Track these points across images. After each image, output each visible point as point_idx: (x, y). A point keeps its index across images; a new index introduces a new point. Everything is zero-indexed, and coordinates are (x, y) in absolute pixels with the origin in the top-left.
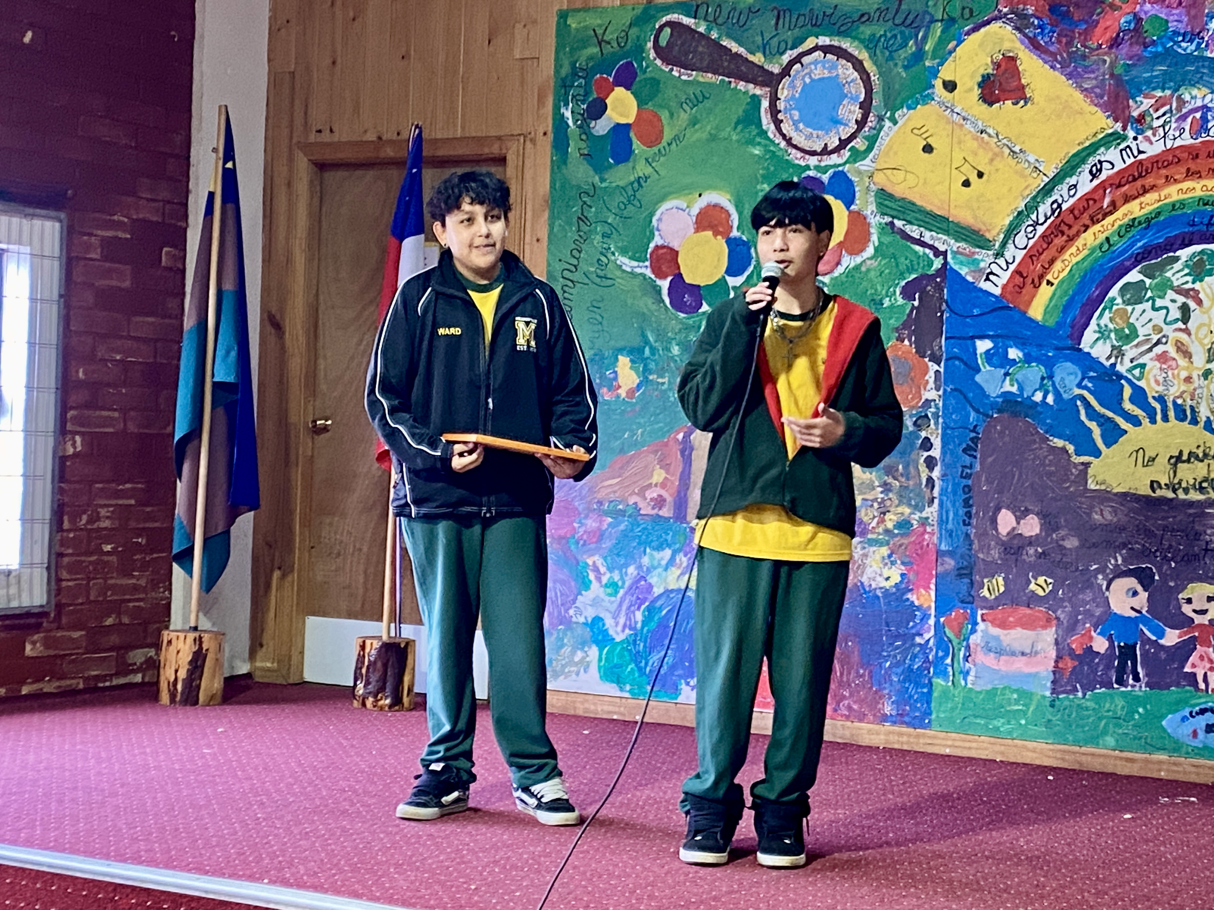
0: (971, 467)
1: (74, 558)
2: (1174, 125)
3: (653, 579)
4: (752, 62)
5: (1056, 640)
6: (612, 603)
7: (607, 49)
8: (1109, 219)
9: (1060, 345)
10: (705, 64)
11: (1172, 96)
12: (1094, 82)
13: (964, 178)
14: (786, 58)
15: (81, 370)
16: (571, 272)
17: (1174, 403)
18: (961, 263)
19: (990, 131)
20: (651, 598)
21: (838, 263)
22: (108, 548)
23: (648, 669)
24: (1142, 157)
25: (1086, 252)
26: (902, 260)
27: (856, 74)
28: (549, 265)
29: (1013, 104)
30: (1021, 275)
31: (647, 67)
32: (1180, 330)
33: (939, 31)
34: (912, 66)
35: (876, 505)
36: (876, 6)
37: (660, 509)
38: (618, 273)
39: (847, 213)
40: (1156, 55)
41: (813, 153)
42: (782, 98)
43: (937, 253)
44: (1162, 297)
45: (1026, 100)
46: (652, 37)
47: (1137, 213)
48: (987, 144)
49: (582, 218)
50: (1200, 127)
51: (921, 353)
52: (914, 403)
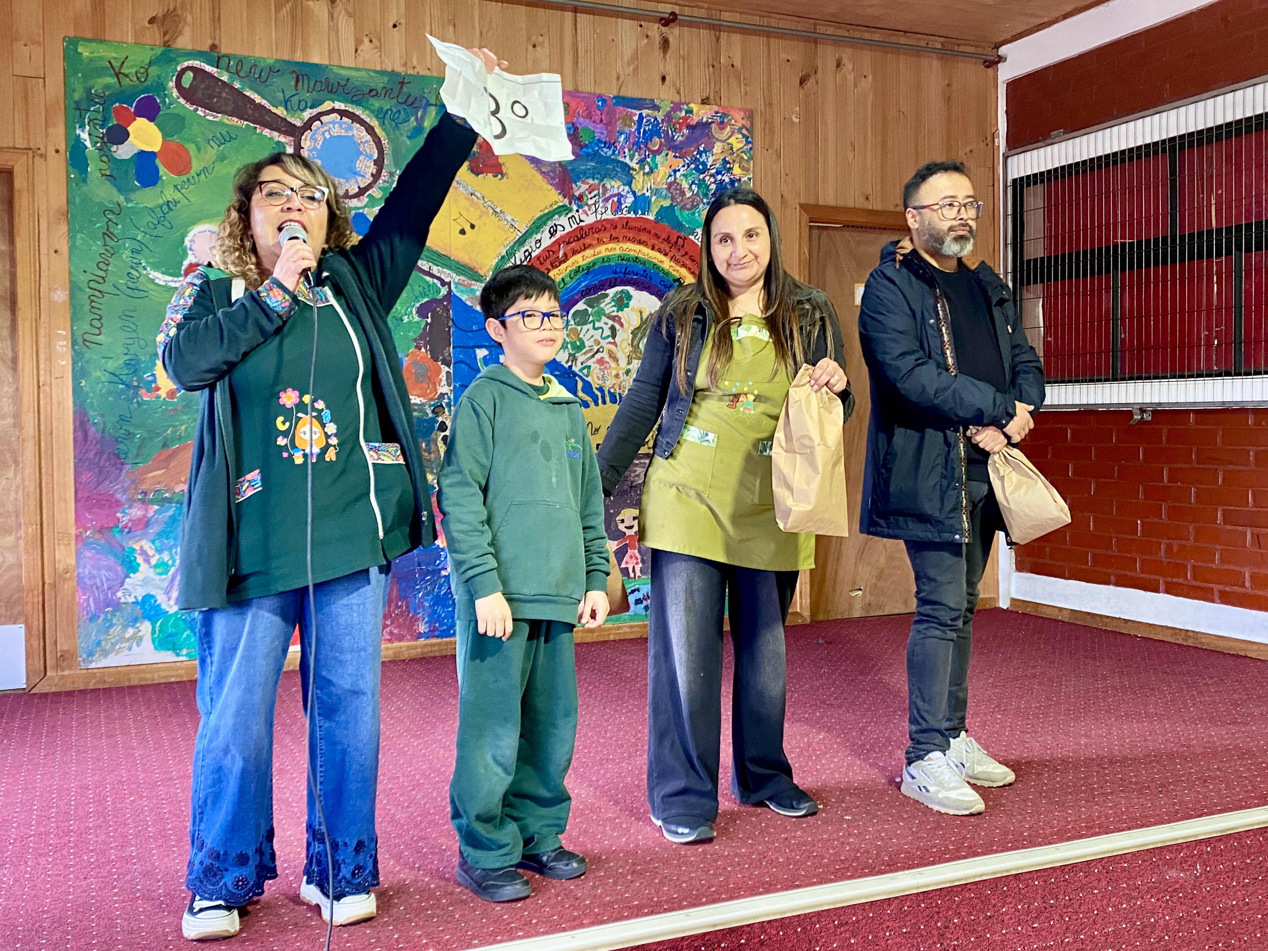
2: (601, 205)
4: (275, 114)
6: (163, 580)
7: (125, 81)
8: (563, 266)
10: (229, 109)
11: (599, 184)
13: (461, 228)
14: (307, 114)
16: (98, 282)
17: (609, 391)
18: (462, 292)
19: (478, 195)
24: (582, 224)
27: (369, 137)
28: (71, 275)
29: (493, 176)
31: (171, 104)
32: (610, 343)
33: (434, 114)
34: (414, 137)
36: (381, 85)
40: (588, 154)
42: (306, 148)
43: (443, 283)
44: (599, 321)
45: (503, 175)
46: (174, 78)
47: (581, 263)
48: (477, 204)
49: (107, 234)
50: (618, 207)
51: (435, 358)
52: (431, 396)
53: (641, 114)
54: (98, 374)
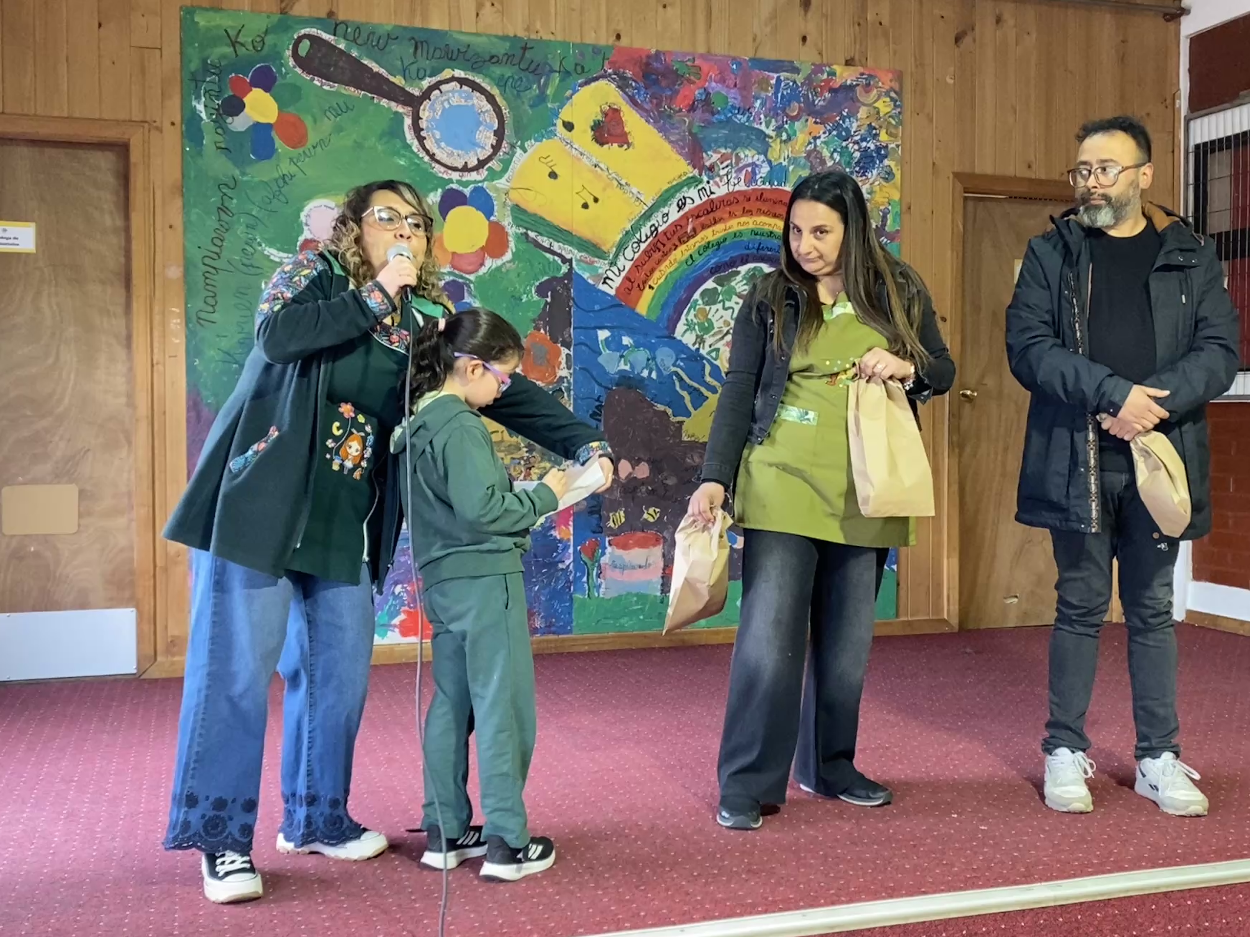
2: (734, 175)
4: (393, 83)
5: (663, 552)
7: (242, 50)
8: (692, 241)
9: (660, 334)
10: (346, 78)
11: (732, 153)
12: (678, 137)
13: (583, 201)
14: (426, 83)
16: (212, 259)
18: (584, 269)
19: (602, 165)
21: (482, 264)
24: (712, 196)
25: (676, 265)
26: (536, 264)
27: (489, 107)
28: (185, 251)
29: (619, 146)
30: (630, 280)
31: (287, 73)
33: (557, 81)
34: (537, 106)
35: (522, 462)
36: (503, 51)
38: (266, 262)
39: (487, 222)
40: (721, 122)
41: (455, 169)
42: (424, 118)
43: (564, 260)
44: (730, 300)
45: (629, 145)
46: (291, 47)
47: (711, 238)
48: (600, 176)
49: (222, 209)
50: (751, 178)
51: (554, 340)
52: (550, 379)
53: (778, 78)
54: (212, 353)
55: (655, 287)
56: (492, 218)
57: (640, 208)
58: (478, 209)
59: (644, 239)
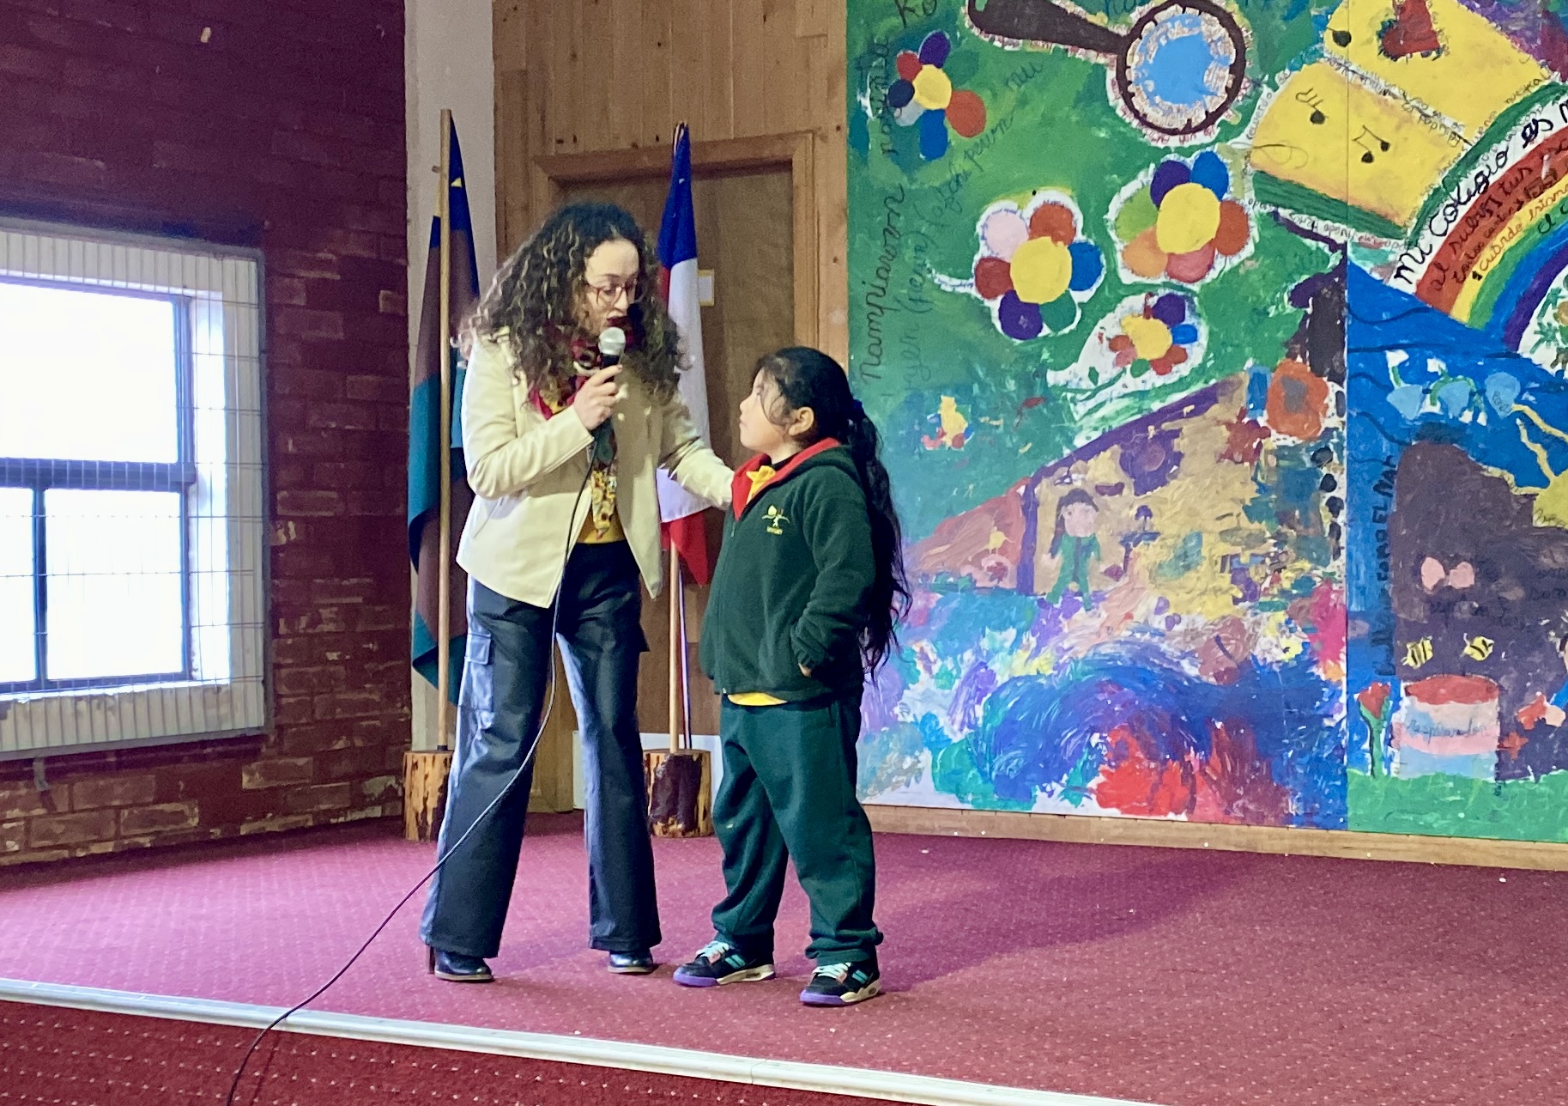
0: (1385, 508)
1: (295, 670)
3: (996, 666)
4: (1092, 24)
5: (1500, 713)
6: (946, 696)
7: (911, 19)
8: (1549, 192)
9: (1493, 351)
10: (1033, 29)
12: (1523, 23)
13: (1365, 152)
14: (1134, 17)
15: (291, 442)
16: (878, 296)
18: (1365, 258)
20: (993, 688)
21: (1210, 267)
22: (333, 656)
23: (994, 774)
25: (1521, 235)
26: (1289, 258)
28: (850, 289)
29: (1423, 56)
30: (1441, 269)
31: (962, 38)
34: (1293, 17)
35: (1268, 561)
37: (1000, 579)
38: (935, 294)
39: (1218, 204)
41: (1174, 132)
42: (1133, 66)
43: (1334, 246)
48: (1392, 107)
49: (889, 230)
51: (1317, 371)
52: (1310, 434)
55: (1484, 274)
56: (1225, 196)
57: (1458, 150)
58: (1204, 186)
59: (1464, 198)
